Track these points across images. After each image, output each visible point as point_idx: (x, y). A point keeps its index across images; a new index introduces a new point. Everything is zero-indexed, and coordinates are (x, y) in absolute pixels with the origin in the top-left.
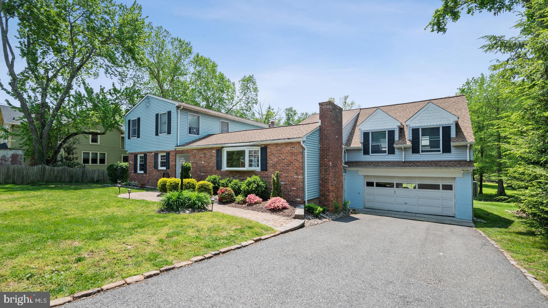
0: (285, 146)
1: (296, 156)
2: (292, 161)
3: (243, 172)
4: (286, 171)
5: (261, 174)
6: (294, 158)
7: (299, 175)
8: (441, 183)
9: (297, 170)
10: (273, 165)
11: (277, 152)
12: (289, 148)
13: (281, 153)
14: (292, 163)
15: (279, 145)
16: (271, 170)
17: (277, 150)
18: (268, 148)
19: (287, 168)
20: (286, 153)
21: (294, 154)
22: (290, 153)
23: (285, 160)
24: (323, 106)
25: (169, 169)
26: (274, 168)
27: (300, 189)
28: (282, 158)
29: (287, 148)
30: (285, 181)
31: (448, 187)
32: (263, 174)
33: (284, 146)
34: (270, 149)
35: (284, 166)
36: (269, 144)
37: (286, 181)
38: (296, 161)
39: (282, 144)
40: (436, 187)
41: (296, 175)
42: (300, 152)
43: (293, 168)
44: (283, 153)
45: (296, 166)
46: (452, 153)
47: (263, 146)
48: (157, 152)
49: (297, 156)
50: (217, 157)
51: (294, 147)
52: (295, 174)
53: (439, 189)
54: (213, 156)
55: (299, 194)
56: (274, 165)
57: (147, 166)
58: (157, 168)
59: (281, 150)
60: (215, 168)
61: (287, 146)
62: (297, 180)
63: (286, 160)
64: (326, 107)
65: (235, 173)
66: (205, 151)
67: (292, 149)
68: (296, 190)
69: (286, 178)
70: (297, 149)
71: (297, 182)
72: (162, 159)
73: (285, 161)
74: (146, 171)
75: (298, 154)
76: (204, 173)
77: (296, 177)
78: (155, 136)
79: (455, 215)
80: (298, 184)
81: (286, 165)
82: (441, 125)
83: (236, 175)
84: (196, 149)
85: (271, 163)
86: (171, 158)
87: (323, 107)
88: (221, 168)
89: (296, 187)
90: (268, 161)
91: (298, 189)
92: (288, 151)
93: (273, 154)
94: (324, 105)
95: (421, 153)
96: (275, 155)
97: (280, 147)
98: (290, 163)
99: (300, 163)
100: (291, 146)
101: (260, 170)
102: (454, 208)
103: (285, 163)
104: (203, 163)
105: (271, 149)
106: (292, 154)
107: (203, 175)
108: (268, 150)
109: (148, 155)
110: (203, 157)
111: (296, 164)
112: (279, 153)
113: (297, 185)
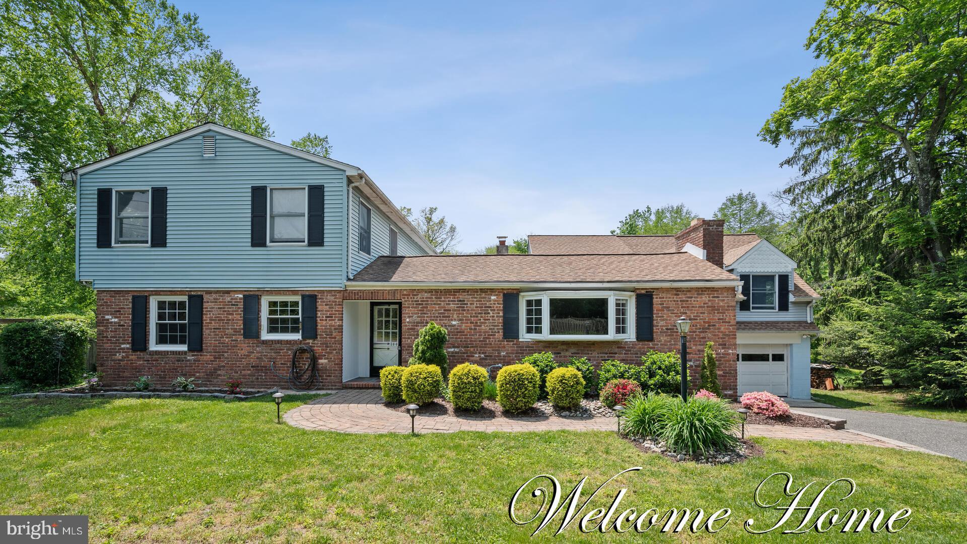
0: (698, 294)
1: (721, 313)
2: (713, 322)
3: (588, 344)
4: (700, 341)
5: (638, 347)
6: (717, 316)
7: (729, 348)
8: (770, 352)
9: (724, 338)
10: (667, 329)
11: (678, 304)
12: (705, 298)
13: (688, 307)
14: (714, 325)
15: (683, 291)
16: (663, 339)
17: (677, 301)
18: (655, 297)
19: (702, 335)
20: (699, 307)
21: (719, 310)
22: (707, 307)
23: (697, 319)
24: (711, 226)
25: (315, 337)
26: (669, 335)
27: (731, 373)
28: (690, 316)
29: (701, 298)
30: (697, 361)
31: (779, 358)
32: (644, 348)
33: (694, 294)
34: (660, 298)
35: (695, 332)
36: (658, 289)
37: (699, 360)
38: (723, 322)
39: (690, 290)
40: (763, 358)
41: (723, 348)
42: (731, 306)
43: (715, 335)
44: (693, 307)
45: (722, 332)
46: (790, 311)
47: (643, 292)
48: (259, 293)
49: (724, 313)
50: (505, 310)
51: (718, 297)
52: (721, 347)
53: (768, 360)
54: (490, 307)
55: (729, 382)
56: (670, 329)
57: (206, 332)
58: (257, 335)
59: (688, 301)
60: (500, 335)
61: (701, 294)
62: (724, 357)
63: (701, 319)
64: (716, 229)
65: (564, 347)
66: (462, 296)
67: (712, 300)
68: (723, 376)
69: (700, 354)
70: (724, 300)
71: (724, 361)
72: (272, 312)
73: (697, 323)
74: (202, 344)
75: (727, 310)
76: (458, 347)
77: (723, 351)
78: (251, 248)
79: (787, 394)
80: (726, 364)
81: (700, 329)
82: (777, 273)
83: (567, 350)
84: (430, 291)
85: (662, 326)
86: (322, 308)
87: (711, 228)
88: (517, 337)
89: (722, 370)
90: (655, 322)
91: (727, 373)
92: (704, 304)
93: (669, 307)
94: (713, 226)
95: (751, 310)
96: (673, 310)
97: (685, 294)
98: (709, 326)
99: (731, 326)
100: (711, 294)
101: (635, 340)
102: (786, 386)
103: (696, 326)
104: (454, 323)
105: (663, 298)
106: (713, 309)
107: (456, 353)
108: (655, 300)
109: (206, 297)
110: (455, 310)
111: (723, 328)
112: (682, 307)
113: (725, 367)
